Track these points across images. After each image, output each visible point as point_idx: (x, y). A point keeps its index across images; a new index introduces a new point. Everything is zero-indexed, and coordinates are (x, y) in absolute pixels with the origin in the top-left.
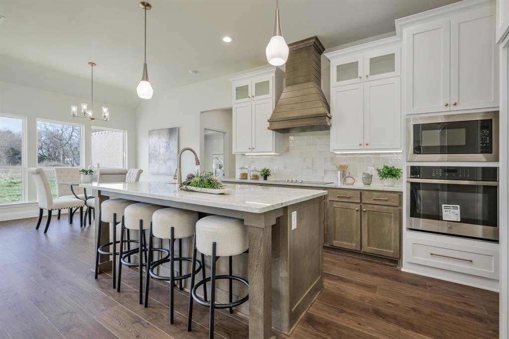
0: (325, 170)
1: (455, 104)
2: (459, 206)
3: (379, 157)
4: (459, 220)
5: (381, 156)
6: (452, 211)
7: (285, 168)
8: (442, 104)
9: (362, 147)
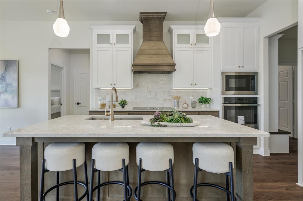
0: (164, 99)
1: (243, 67)
2: (244, 116)
3: (195, 91)
4: (244, 123)
5: (196, 91)
6: (242, 119)
7: (135, 98)
8: (237, 66)
9: (192, 86)
